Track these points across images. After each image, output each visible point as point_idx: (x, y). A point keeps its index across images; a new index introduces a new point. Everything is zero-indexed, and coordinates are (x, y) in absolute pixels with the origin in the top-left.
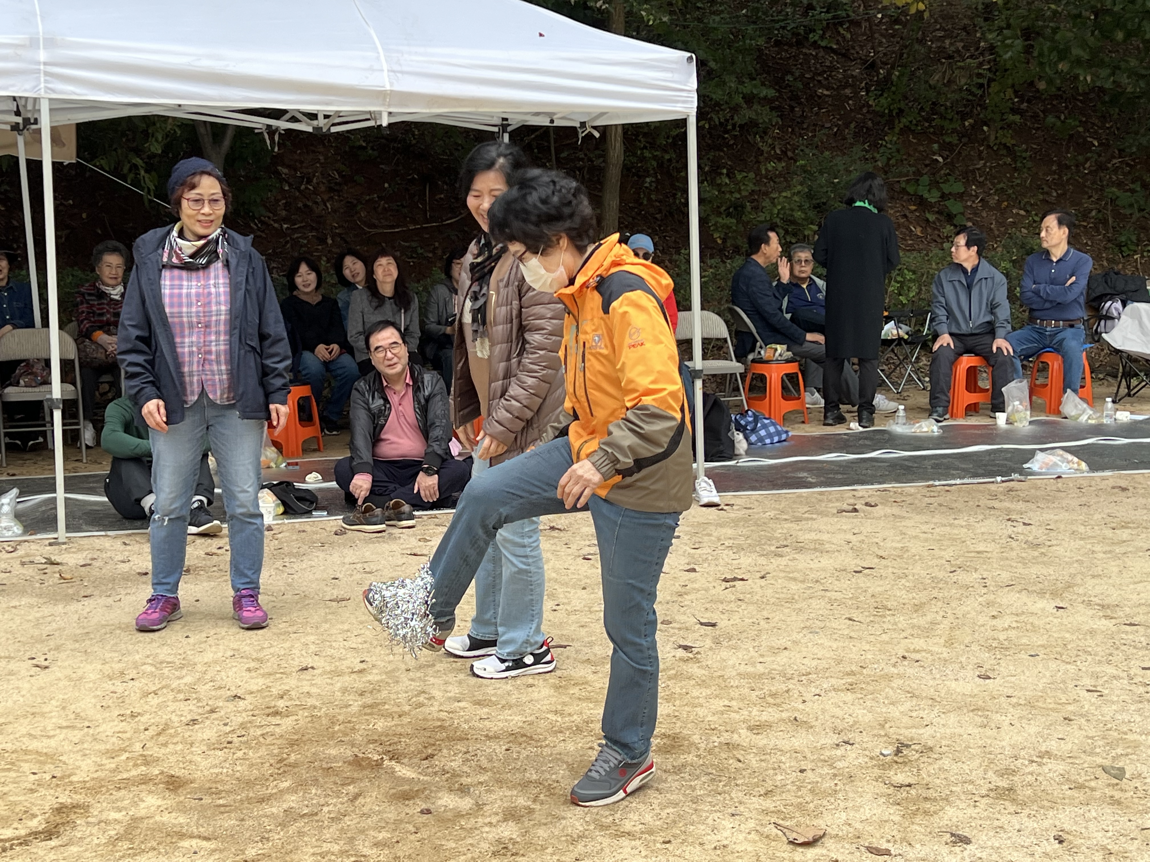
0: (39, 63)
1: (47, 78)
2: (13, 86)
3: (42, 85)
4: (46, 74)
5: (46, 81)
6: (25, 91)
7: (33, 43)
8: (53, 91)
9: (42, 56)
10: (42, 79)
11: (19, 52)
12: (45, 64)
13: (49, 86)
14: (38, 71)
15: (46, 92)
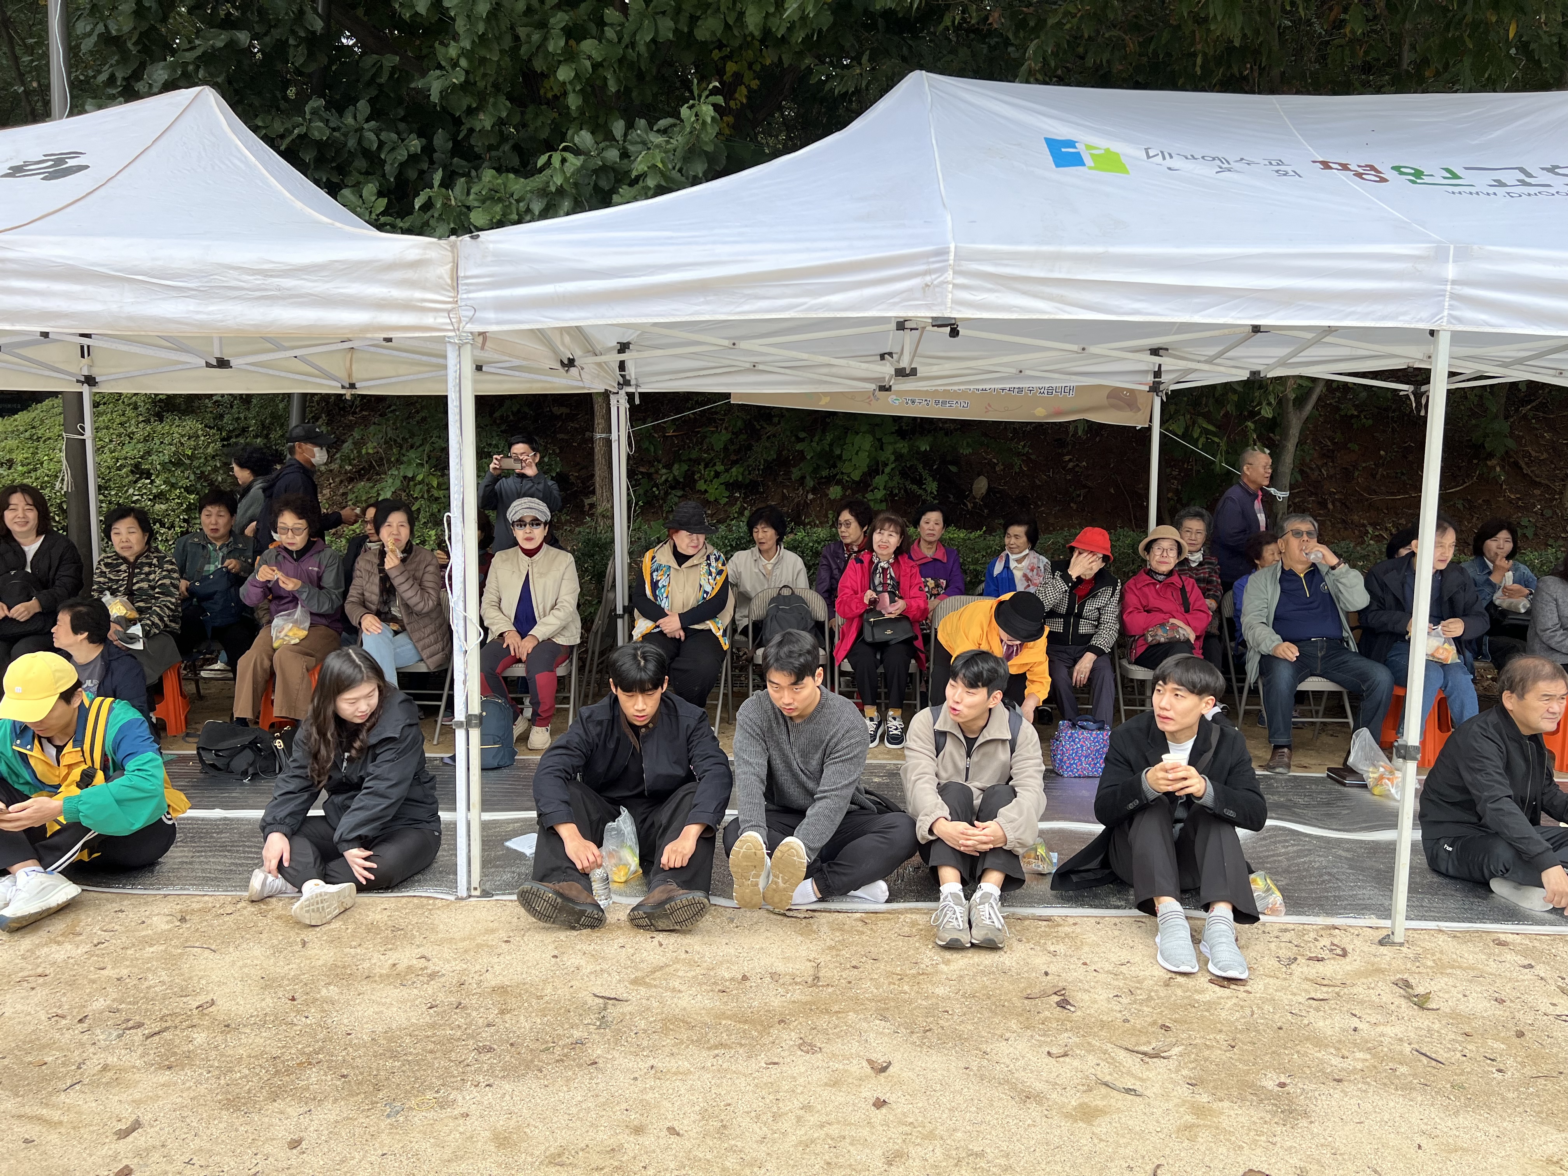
0: (1445, 281)
1: (1453, 302)
2: (1404, 314)
3: (1446, 313)
4: (1454, 297)
5: (1451, 307)
6: (1421, 320)
7: (1440, 255)
8: (1459, 320)
9: (1451, 271)
10: (1447, 304)
11: (1421, 266)
12: (1454, 282)
13: (1455, 313)
14: (1442, 294)
15: (1449, 322)
